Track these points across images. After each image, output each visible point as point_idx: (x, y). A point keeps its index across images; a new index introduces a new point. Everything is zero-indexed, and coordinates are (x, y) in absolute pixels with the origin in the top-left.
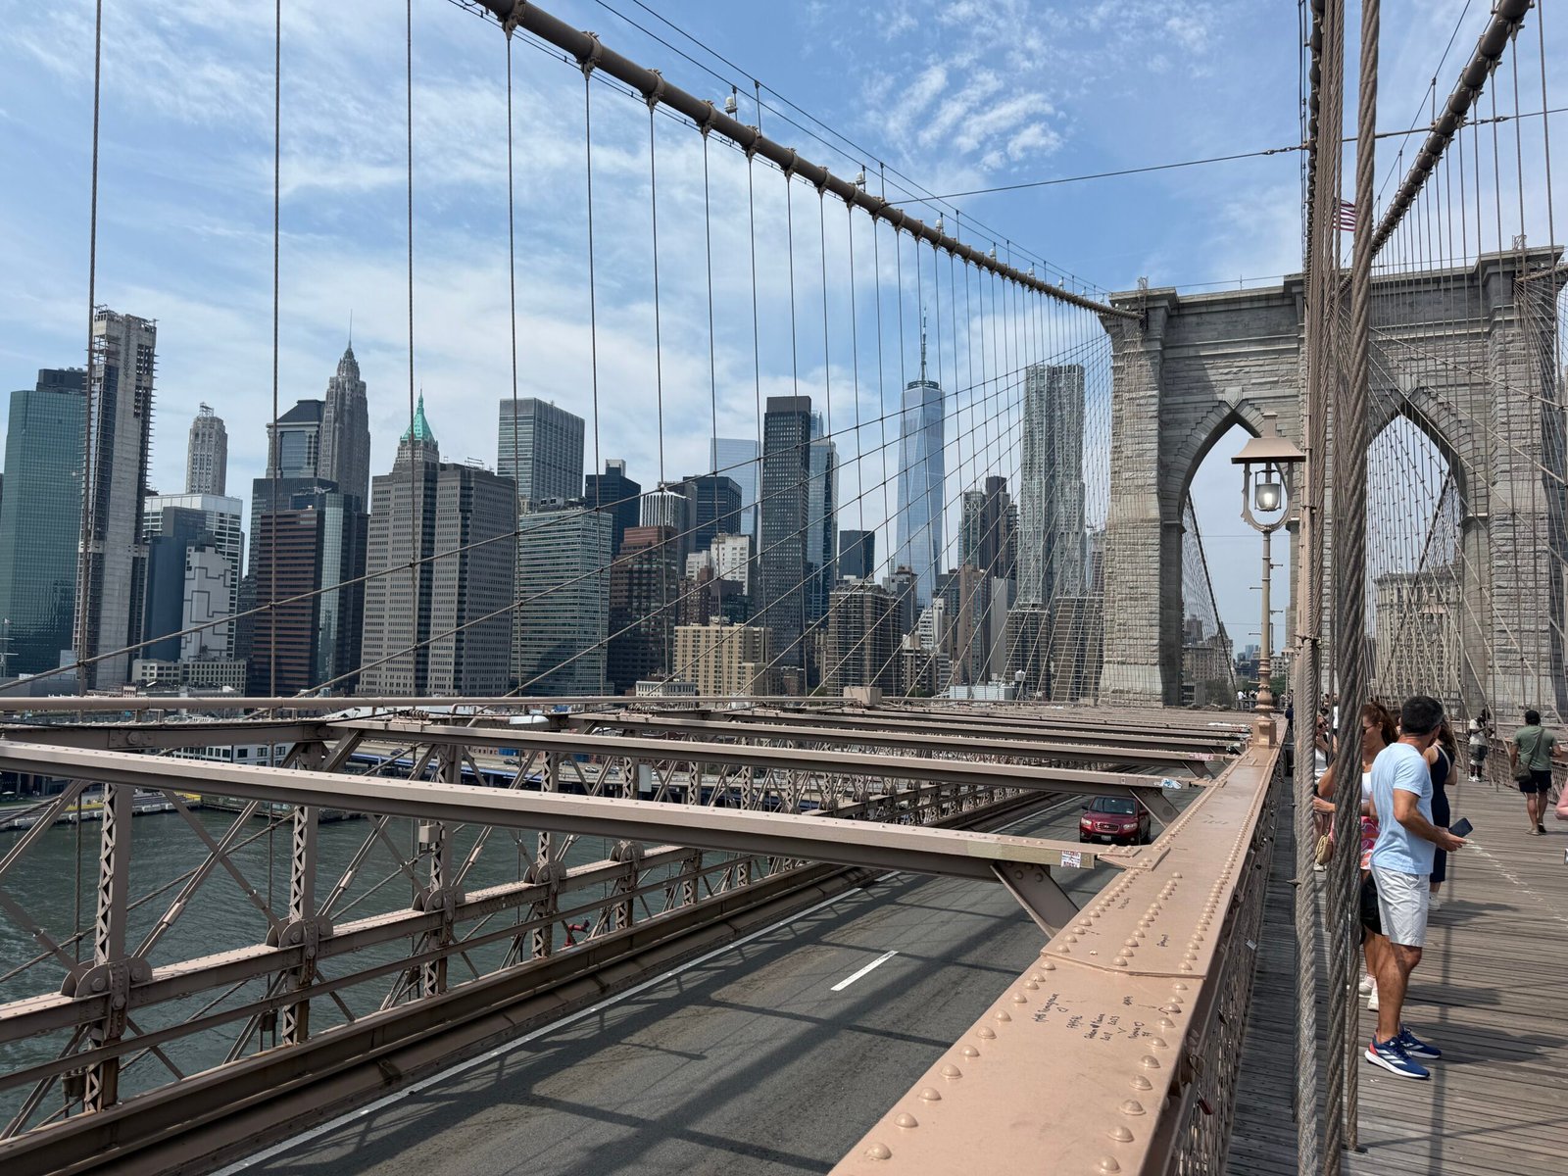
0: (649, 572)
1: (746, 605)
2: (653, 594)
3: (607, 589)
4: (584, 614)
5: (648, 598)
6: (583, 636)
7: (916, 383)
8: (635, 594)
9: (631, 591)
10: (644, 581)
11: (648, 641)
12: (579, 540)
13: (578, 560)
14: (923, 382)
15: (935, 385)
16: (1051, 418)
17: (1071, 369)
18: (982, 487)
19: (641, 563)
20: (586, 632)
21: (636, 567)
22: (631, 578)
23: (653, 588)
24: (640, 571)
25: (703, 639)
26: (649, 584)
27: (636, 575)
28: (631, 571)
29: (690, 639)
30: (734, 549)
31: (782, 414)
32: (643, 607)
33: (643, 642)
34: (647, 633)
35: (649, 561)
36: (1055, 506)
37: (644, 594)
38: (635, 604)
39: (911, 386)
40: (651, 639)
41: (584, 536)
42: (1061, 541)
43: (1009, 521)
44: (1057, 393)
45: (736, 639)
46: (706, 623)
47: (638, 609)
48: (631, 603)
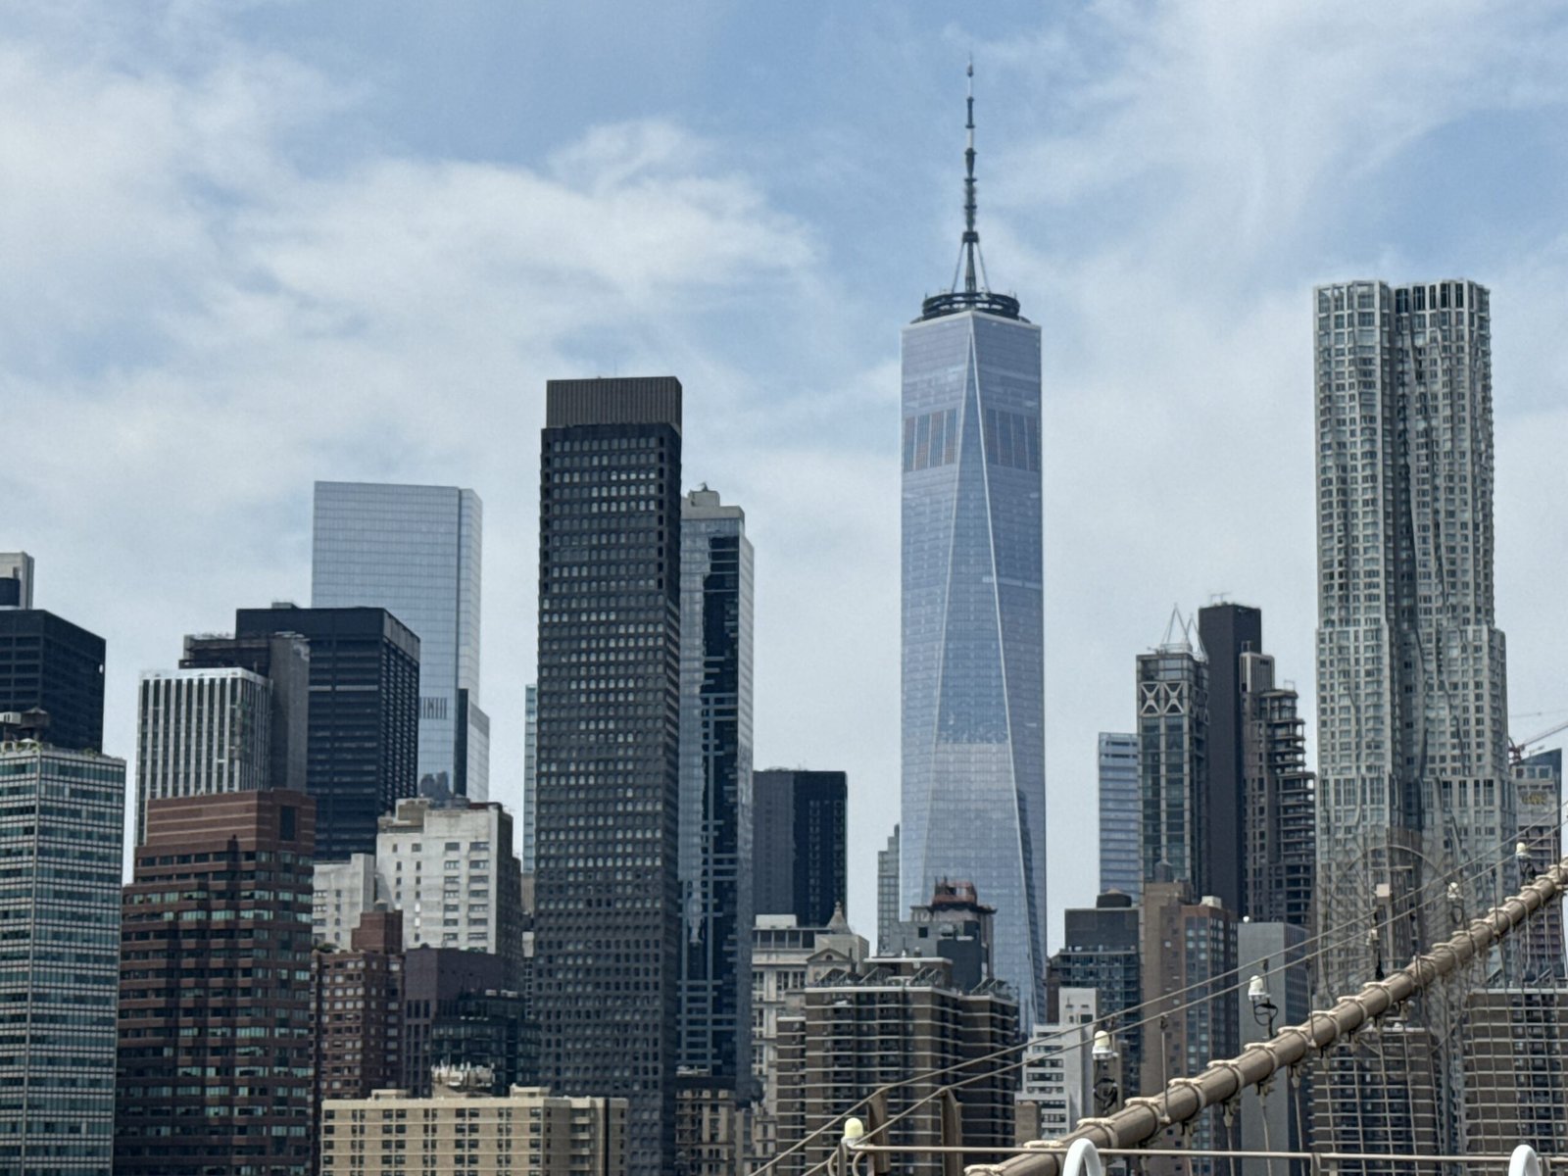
0: (230, 931)
1: (513, 1025)
2: (242, 1000)
3: (112, 992)
4: (44, 1071)
5: (227, 1012)
6: (40, 1139)
7: (949, 299)
8: (188, 1000)
9: (172, 992)
10: (216, 962)
11: (226, 1148)
12: (31, 842)
13: (26, 904)
14: (971, 298)
15: (1008, 306)
16: (1398, 441)
17: (1449, 294)
18: (1187, 639)
19: (204, 906)
20: (49, 1127)
21: (190, 917)
22: (173, 953)
23: (243, 981)
24: (202, 931)
25: (414, 1138)
26: (229, 972)
27: (190, 943)
28: (173, 932)
29: (374, 1138)
30: (452, 846)
31: (593, 432)
32: (212, 1041)
33: (212, 1150)
34: (226, 1123)
35: (232, 899)
36: (1418, 700)
37: (215, 1001)
38: (187, 1034)
39: (935, 307)
40: (238, 1139)
41: (44, 831)
42: (1445, 807)
43: (1273, 741)
44: (1410, 366)
45: (521, 1137)
46: (421, 1086)
47: (197, 1050)
48: (172, 1030)
